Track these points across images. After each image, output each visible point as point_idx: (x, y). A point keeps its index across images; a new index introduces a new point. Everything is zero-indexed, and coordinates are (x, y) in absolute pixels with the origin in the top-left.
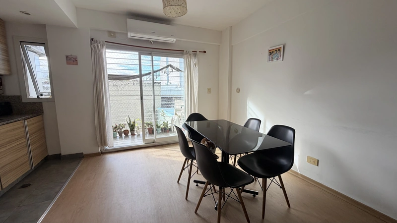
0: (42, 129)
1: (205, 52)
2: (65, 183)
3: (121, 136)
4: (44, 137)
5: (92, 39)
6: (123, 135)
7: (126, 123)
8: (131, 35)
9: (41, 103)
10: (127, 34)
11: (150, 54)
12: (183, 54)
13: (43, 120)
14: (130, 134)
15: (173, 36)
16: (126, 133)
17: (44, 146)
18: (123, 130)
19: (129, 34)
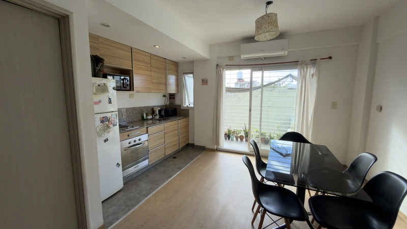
0: (187, 126)
1: (330, 58)
2: (189, 163)
3: (237, 140)
4: (188, 131)
5: (218, 65)
6: (239, 139)
7: (242, 129)
8: (243, 57)
9: (188, 110)
10: (240, 56)
11: (261, 70)
12: (297, 65)
13: (188, 121)
14: (244, 140)
15: (283, 50)
16: (241, 138)
17: (187, 137)
18: (239, 135)
19: (242, 56)
